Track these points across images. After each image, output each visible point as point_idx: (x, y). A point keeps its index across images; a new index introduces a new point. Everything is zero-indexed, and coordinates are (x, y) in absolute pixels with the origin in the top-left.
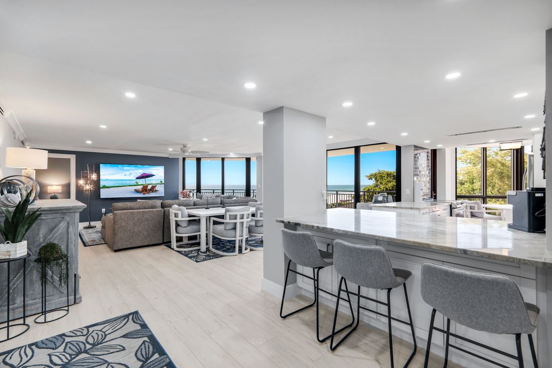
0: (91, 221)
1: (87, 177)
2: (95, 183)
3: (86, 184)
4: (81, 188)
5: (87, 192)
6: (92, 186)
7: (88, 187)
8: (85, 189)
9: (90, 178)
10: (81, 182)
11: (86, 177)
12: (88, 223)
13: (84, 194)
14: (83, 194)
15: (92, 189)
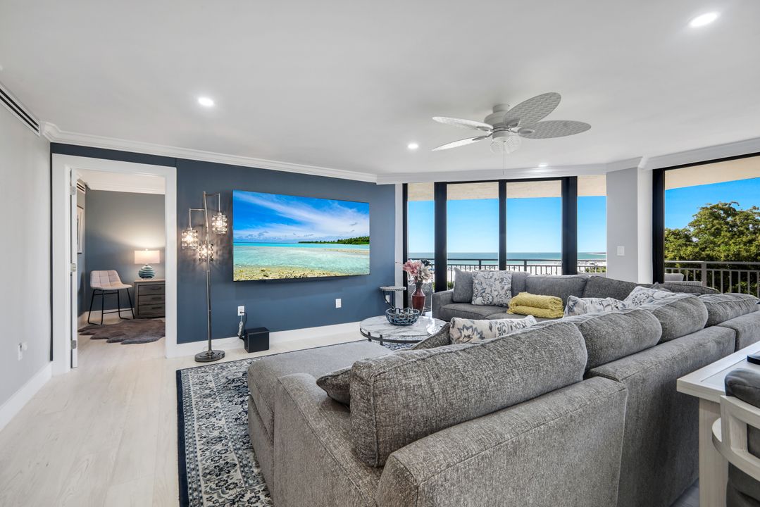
0: (211, 336)
1: (202, 226)
2: (222, 240)
3: (202, 243)
4: (190, 253)
5: (204, 263)
6: (215, 248)
7: (205, 252)
8: (198, 256)
9: (211, 227)
10: (190, 238)
11: (200, 227)
12: (207, 342)
13: (198, 268)
14: (194, 269)
15: (214, 257)
